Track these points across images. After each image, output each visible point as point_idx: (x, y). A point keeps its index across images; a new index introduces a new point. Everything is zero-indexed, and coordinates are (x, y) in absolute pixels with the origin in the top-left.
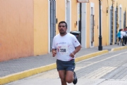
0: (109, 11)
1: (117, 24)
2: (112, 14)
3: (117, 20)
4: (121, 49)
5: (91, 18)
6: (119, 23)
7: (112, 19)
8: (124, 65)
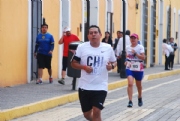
0: (141, 7)
1: (154, 29)
2: (146, 11)
3: (154, 22)
4: (161, 76)
5: (107, 18)
6: (157, 28)
7: (146, 20)
8: (167, 106)
